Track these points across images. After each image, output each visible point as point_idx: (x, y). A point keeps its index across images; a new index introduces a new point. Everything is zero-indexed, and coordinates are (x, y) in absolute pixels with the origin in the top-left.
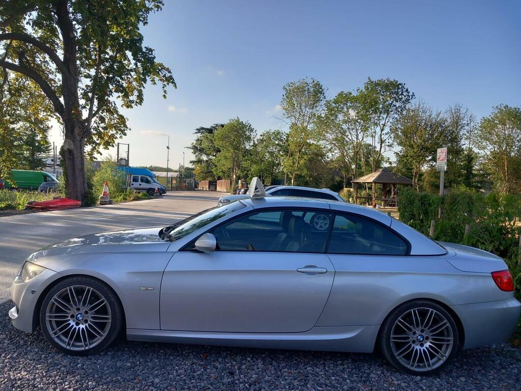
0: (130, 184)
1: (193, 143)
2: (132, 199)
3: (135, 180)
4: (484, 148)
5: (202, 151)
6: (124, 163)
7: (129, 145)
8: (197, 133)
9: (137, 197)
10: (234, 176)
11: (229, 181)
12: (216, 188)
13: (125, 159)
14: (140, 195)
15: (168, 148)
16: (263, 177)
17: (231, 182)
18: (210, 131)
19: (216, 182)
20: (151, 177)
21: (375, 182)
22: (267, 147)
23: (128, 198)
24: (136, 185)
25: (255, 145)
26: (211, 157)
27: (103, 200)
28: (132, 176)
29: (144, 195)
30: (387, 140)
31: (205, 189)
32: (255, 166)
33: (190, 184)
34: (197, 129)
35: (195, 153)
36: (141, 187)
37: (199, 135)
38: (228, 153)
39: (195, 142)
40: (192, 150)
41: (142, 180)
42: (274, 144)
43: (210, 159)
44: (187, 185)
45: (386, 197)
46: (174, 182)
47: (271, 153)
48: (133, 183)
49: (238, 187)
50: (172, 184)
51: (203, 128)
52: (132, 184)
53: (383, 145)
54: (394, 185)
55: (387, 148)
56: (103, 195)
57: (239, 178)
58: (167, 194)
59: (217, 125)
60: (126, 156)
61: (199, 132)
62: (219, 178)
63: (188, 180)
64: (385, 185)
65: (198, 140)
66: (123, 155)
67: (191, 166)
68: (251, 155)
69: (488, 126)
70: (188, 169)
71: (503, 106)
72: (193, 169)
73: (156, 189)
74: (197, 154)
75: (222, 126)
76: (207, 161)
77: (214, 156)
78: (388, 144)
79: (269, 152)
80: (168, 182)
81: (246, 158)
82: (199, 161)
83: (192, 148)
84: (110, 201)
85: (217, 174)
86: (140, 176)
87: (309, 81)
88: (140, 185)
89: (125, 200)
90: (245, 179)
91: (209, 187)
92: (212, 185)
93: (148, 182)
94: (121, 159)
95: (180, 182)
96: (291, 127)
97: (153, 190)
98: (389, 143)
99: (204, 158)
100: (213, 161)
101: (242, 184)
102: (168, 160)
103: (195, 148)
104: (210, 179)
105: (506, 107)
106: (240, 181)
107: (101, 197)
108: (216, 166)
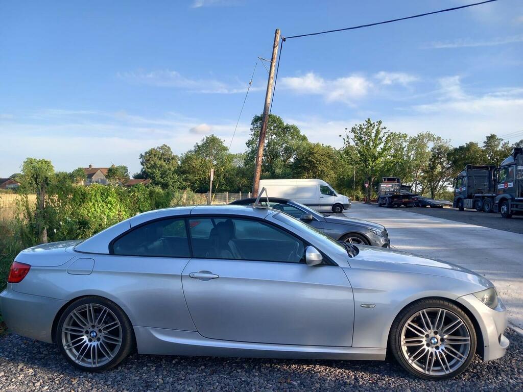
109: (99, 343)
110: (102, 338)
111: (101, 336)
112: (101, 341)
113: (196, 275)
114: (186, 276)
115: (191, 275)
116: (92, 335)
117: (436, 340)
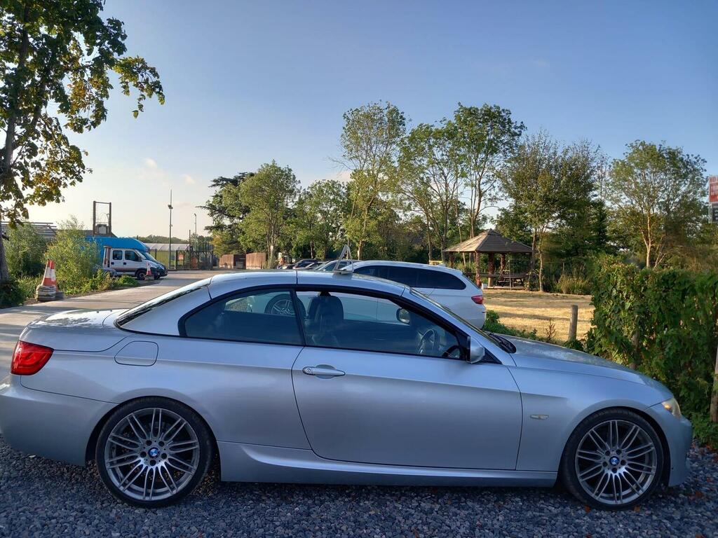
0: (109, 262)
1: (209, 201)
2: (105, 287)
3: (116, 256)
4: (617, 201)
5: (222, 211)
6: (103, 231)
7: (110, 204)
8: (214, 185)
9: (114, 284)
10: (272, 247)
11: (264, 254)
12: (245, 265)
13: (105, 226)
14: (121, 281)
15: (170, 207)
16: (313, 247)
17: (267, 256)
18: (235, 182)
19: (245, 257)
20: (142, 251)
21: (478, 251)
22: (318, 204)
23: (99, 287)
24: (119, 264)
25: (301, 202)
26: (236, 220)
27: (43, 293)
28: (112, 250)
29: (127, 280)
30: (488, 192)
31: (229, 267)
32: (301, 233)
33: (205, 259)
34: (215, 181)
35: (212, 215)
36: (125, 267)
37: (218, 189)
38: (260, 213)
39: (211, 200)
40: (208, 211)
41: (128, 257)
42: (328, 200)
43: (235, 224)
44: (200, 261)
45: (493, 273)
46: (181, 258)
47: (324, 213)
48: (113, 261)
49: (277, 263)
50: (177, 260)
51: (223, 179)
52: (113, 263)
53: (482, 198)
54: (503, 254)
55: (489, 203)
56: (44, 284)
57: (278, 250)
58: (170, 275)
59: (243, 174)
60: (107, 221)
61: (218, 185)
62: (249, 251)
63: (202, 255)
64: (491, 254)
65: (217, 196)
66: (102, 220)
67: (206, 234)
68: (295, 216)
69: (623, 171)
70: (201, 238)
71: (639, 143)
72: (210, 239)
73: (149, 269)
74: (215, 216)
75: (252, 175)
76: (230, 226)
77: (241, 219)
78: (489, 197)
79: (321, 211)
80: (171, 258)
81: (289, 220)
82: (219, 227)
83: (208, 208)
84: (56, 294)
85: (246, 245)
86: (124, 251)
87: (383, 106)
88: (125, 264)
89: (94, 289)
90: (288, 251)
91: (235, 264)
92: (240, 261)
93: (137, 259)
94: (100, 226)
95: (191, 258)
96: (353, 176)
97: (143, 271)
98: (490, 195)
99: (226, 221)
100: (240, 227)
101: (284, 258)
102: (171, 226)
103: (212, 208)
104: (235, 252)
105: (643, 144)
106: (280, 255)
107: (40, 288)
108: (244, 233)
109: (166, 460)
110: (168, 452)
111: (165, 449)
112: (168, 457)
113: (315, 371)
114: (298, 372)
115: (306, 370)
116: (154, 455)
117: (615, 459)
